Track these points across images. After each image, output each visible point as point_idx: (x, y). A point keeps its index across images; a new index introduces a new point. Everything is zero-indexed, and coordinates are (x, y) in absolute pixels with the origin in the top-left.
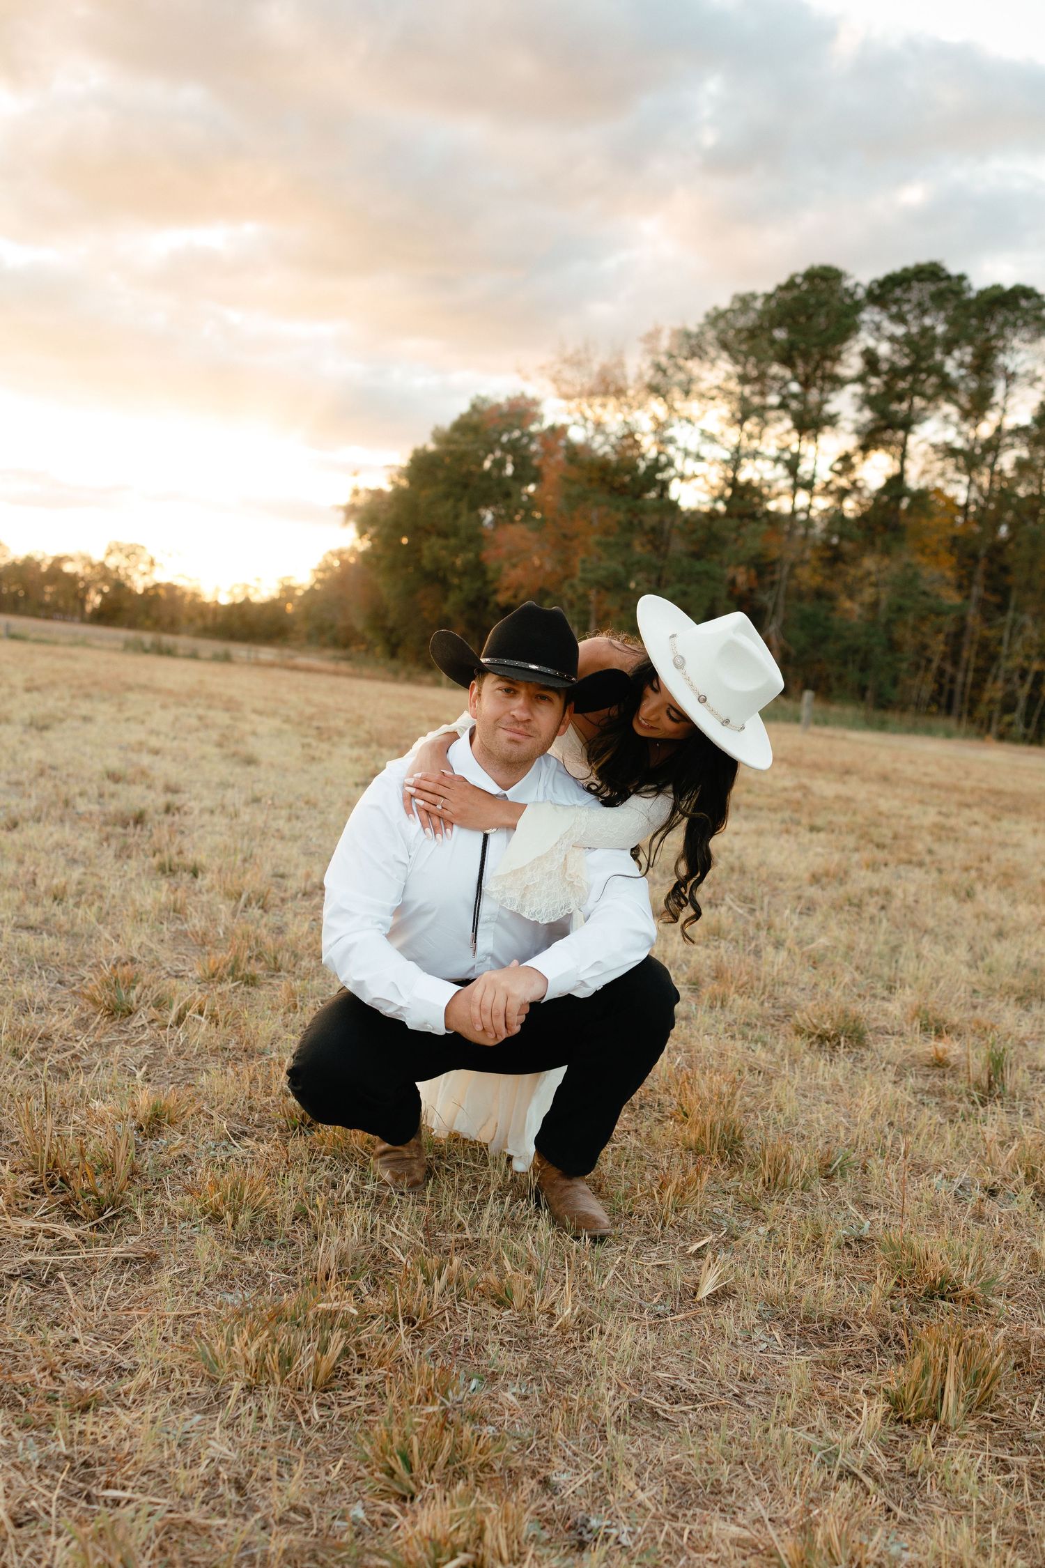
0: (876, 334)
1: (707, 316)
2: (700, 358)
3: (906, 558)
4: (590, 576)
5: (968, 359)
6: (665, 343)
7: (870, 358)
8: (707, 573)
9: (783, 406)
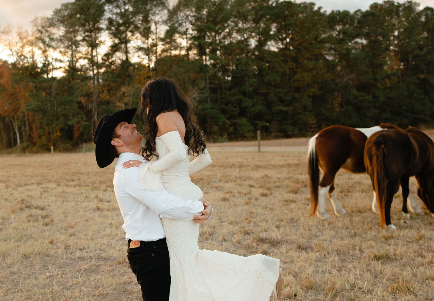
0: (111, 13)
1: (54, 12)
2: (54, 26)
3: (136, 86)
4: (29, 108)
5: (141, 18)
6: (39, 22)
7: (111, 22)
8: (71, 100)
9: (84, 40)
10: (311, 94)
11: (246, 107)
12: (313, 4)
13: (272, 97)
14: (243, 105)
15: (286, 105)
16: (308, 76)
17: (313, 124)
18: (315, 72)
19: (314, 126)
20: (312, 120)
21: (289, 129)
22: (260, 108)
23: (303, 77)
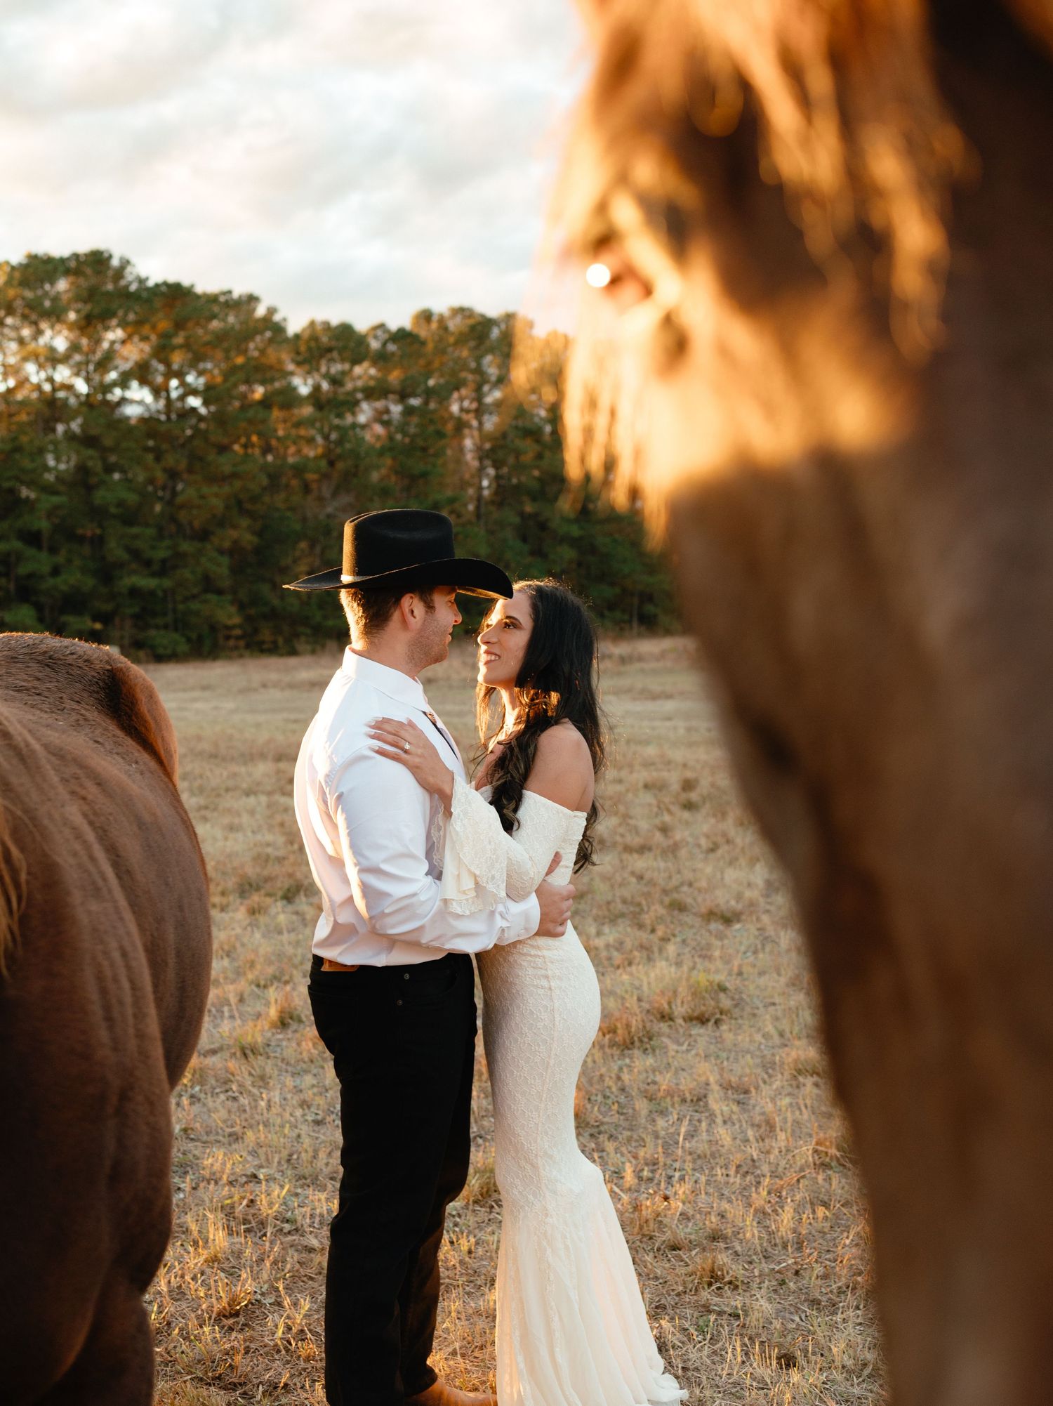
10: (227, 544)
11: (31, 576)
12: (252, 299)
13: (114, 550)
14: (23, 570)
15: (154, 575)
16: (216, 495)
17: (234, 627)
18: (238, 484)
19: (238, 632)
20: (229, 616)
21: (162, 638)
22: (75, 578)
23: (203, 497)
